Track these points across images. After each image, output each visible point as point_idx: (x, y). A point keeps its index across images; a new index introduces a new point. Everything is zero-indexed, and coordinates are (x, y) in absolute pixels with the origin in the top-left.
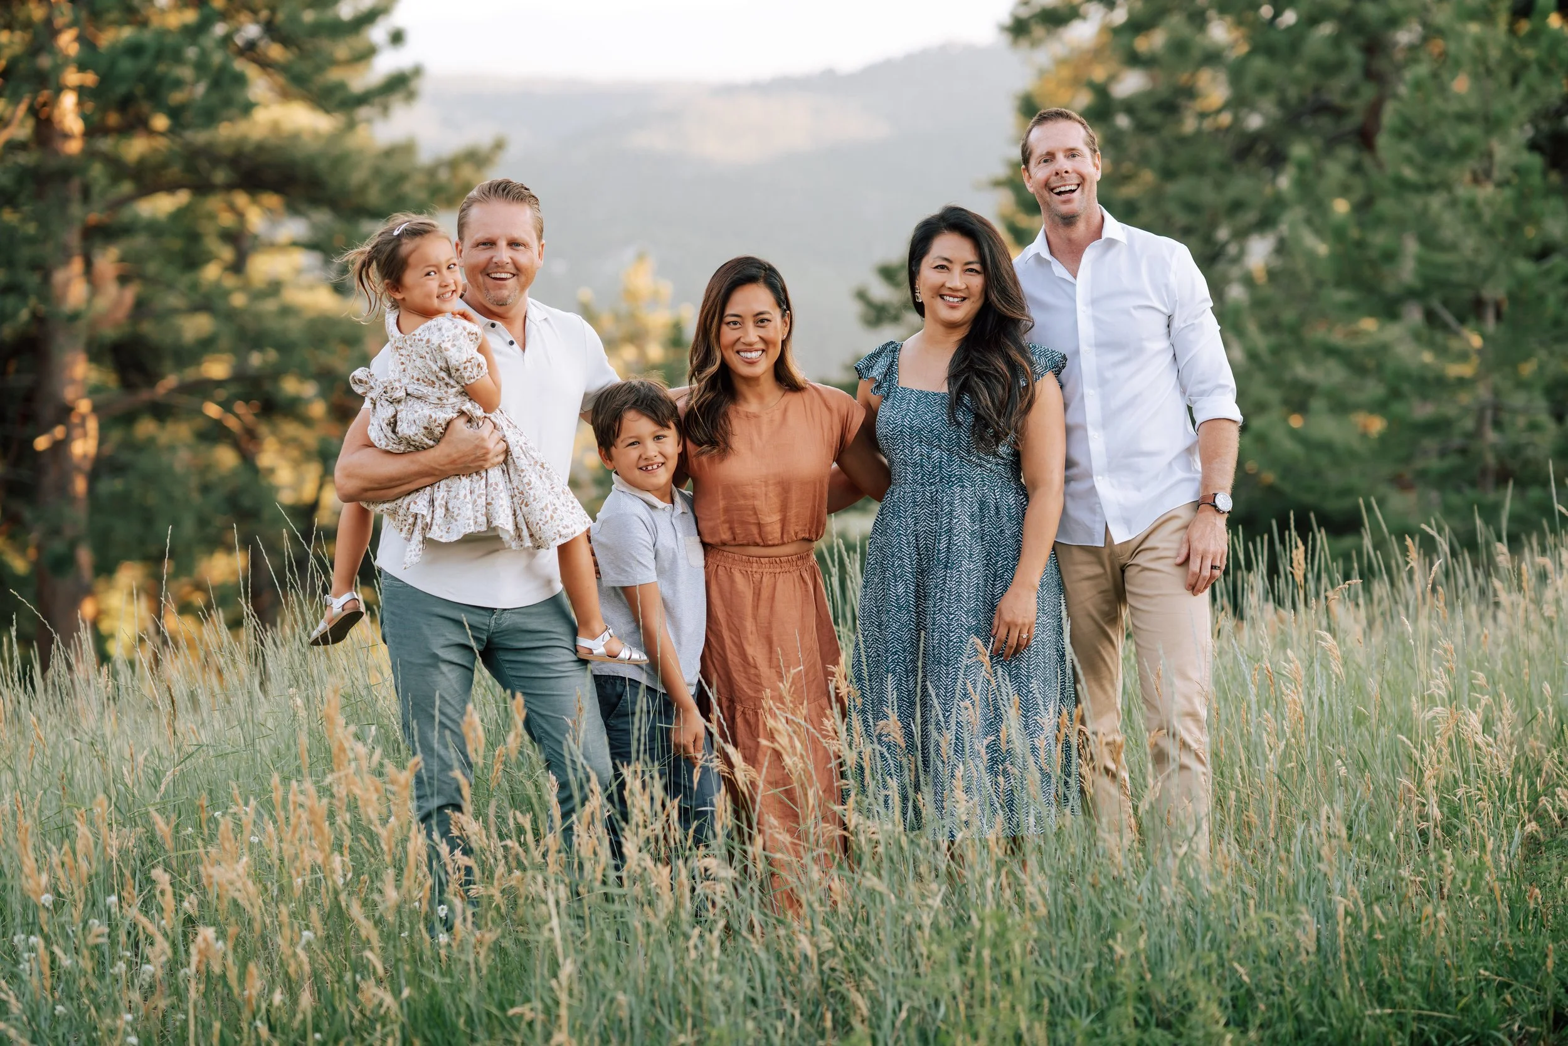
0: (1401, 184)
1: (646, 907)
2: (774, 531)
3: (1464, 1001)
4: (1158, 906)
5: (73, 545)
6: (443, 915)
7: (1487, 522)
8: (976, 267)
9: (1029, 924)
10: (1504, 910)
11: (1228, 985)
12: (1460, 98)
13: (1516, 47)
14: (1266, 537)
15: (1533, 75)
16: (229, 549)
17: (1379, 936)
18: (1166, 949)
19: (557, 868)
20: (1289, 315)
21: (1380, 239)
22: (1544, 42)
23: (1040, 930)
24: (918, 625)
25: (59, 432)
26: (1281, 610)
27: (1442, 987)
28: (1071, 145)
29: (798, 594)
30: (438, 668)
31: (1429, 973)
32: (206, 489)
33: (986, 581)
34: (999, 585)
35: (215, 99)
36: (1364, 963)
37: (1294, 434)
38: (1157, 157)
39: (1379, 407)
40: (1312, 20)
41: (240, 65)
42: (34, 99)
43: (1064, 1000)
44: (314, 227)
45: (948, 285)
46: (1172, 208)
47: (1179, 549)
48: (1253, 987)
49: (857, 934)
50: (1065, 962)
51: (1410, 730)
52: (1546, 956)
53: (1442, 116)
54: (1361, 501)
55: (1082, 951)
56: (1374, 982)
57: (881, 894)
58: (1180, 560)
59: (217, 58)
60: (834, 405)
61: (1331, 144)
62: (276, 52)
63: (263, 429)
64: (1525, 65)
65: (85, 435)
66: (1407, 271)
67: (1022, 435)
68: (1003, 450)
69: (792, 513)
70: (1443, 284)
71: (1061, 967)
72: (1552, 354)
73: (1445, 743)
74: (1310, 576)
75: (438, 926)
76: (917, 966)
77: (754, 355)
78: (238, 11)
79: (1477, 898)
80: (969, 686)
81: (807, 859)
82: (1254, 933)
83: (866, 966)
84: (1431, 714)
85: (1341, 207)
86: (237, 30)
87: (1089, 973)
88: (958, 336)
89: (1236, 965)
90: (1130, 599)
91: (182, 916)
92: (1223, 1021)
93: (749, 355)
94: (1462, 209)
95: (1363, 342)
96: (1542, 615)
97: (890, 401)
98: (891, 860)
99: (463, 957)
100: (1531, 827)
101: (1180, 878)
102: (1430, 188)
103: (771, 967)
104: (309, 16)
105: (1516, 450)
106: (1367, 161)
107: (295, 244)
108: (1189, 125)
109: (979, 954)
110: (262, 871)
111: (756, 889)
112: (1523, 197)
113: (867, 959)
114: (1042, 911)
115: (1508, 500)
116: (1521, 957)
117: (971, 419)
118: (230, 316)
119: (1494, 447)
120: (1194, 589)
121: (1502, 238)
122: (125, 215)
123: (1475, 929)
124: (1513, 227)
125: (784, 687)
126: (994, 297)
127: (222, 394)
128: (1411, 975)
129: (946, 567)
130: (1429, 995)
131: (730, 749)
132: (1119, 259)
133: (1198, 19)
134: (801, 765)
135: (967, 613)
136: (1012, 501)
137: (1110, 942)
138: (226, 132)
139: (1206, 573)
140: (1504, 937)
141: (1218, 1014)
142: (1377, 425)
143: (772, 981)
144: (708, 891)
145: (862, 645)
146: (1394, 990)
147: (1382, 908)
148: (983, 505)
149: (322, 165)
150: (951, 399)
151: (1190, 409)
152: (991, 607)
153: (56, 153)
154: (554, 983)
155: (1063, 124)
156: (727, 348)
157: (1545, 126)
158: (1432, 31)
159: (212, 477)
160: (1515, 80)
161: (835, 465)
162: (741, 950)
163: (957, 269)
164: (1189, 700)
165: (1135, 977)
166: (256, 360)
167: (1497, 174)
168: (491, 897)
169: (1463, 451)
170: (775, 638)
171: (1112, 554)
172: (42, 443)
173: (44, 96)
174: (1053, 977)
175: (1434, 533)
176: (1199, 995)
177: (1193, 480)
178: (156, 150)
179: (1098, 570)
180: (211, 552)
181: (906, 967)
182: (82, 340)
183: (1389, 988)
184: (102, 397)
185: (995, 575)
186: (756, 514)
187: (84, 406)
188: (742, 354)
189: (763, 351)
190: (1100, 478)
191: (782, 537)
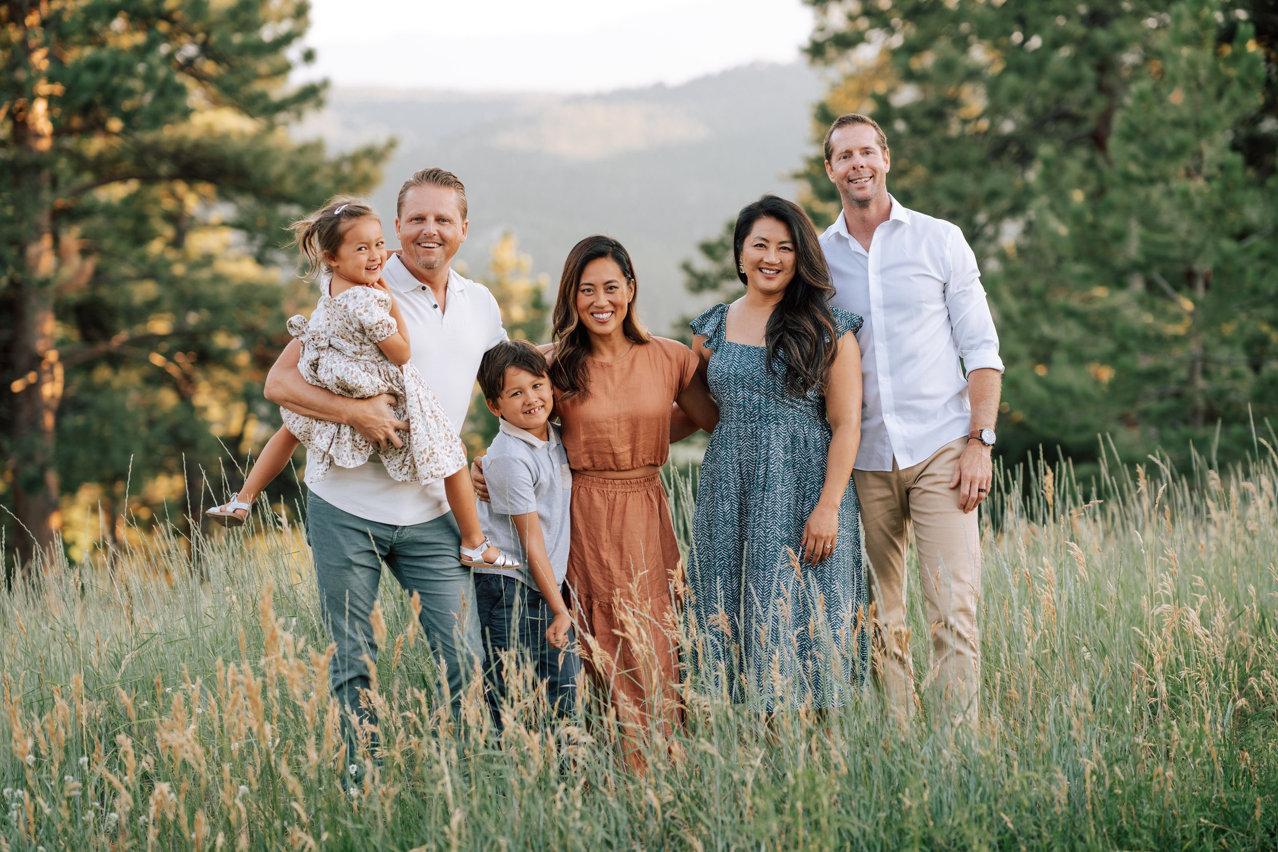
0: (1128, 178)
1: (520, 767)
2: (625, 458)
3: (1188, 844)
4: (937, 766)
5: (43, 469)
6: (353, 772)
7: (1200, 453)
8: (788, 245)
9: (834, 781)
10: (1219, 768)
11: (996, 831)
12: (1175, 107)
13: (1221, 66)
14: (1022, 465)
15: (1235, 90)
16: (170, 473)
17: (1118, 791)
18: (945, 801)
19: (446, 734)
20: (1036, 284)
21: (1110, 222)
22: (1244, 63)
23: (842, 786)
24: (741, 536)
25: (32, 377)
26: (1034, 525)
27: (1169, 832)
28: (866, 145)
29: (645, 509)
30: (351, 570)
31: (1159, 821)
32: (152, 424)
33: (797, 501)
34: (807, 504)
35: (160, 105)
36: (1106, 813)
37: (1040, 381)
38: (929, 155)
39: (1110, 359)
40: (1054, 44)
41: (181, 78)
42: (12, 105)
43: (862, 843)
44: (241, 210)
45: (765, 260)
46: (940, 196)
47: (952, 475)
48: (1016, 832)
49: (692, 789)
50: (862, 812)
51: (1141, 622)
52: (1255, 807)
53: (1161, 122)
54: (1099, 436)
55: (877, 803)
56: (1115, 829)
57: (712, 756)
58: (952, 485)
59: (162, 72)
60: (673, 355)
61: (1069, 145)
62: (209, 67)
63: (198, 375)
64: (1228, 81)
65: (53, 379)
66: (1133, 249)
67: (826, 383)
68: (809, 394)
69: (640, 444)
70: (1161, 259)
71: (859, 816)
72: (1250, 316)
73: (1169, 633)
74: (1057, 497)
75: (349, 782)
76: (741, 815)
77: (605, 316)
78: (179, 34)
79: (1198, 760)
80: (783, 587)
81: (652, 727)
82: (1018, 788)
83: (701, 815)
84: (1159, 610)
85: (1078, 197)
86: (179, 49)
87: (882, 822)
88: (773, 302)
89: (1003, 815)
90: (912, 514)
91: (140, 773)
93: (601, 316)
94: (1178, 199)
95: (1097, 306)
96: (1246, 530)
97: (719, 353)
98: (720, 728)
99: (372, 807)
100: (1242, 702)
101: (956, 744)
102: (1151, 181)
103: (623, 816)
104: (237, 39)
105: (1221, 395)
106: (1100, 161)
107: (224, 224)
108: (954, 129)
109: (793, 806)
110: (205, 736)
111: (611, 752)
112: (1227, 189)
113: (700, 809)
114: (844, 770)
115: (1217, 435)
116: (1233, 808)
117: (784, 369)
118: (172, 282)
119: (1203, 392)
120: (964, 508)
121: (1210, 222)
122: (86, 200)
123: (1196, 786)
124: (1219, 213)
125: (633, 587)
126: (803, 270)
127: (165, 346)
128: (1144, 823)
129: (764, 489)
130: (1159, 839)
131: (589, 638)
132: (904, 237)
133: (962, 44)
134: (646, 651)
135: (780, 527)
136: (817, 436)
137: (900, 795)
138: (169, 133)
139: (975, 495)
140: (1220, 792)
142: (1106, 374)
143: (624, 827)
144: (572, 754)
145: (695, 553)
146: (1131, 835)
147: (1120, 768)
148: (794, 438)
149: (248, 160)
150: (769, 352)
151: (961, 360)
152: (801, 522)
153: (30, 150)
154: (446, 829)
155: (859, 128)
156: (583, 311)
157: (1243, 131)
158: (1151, 54)
159: (157, 414)
160: (1220, 95)
161: (675, 404)
162: (598, 801)
163: (773, 247)
164: (962, 598)
165: (920, 824)
166: (193, 318)
167: (1206, 170)
168: (393, 757)
169: (1178, 395)
170: (625, 546)
171: (899, 480)
172: (17, 386)
173: (21, 102)
174: (853, 824)
175: (1158, 462)
176: (972, 839)
177: (964, 418)
178: (111, 147)
179: (887, 493)
180: (155, 475)
181: (733, 817)
182: (51, 301)
183: (1126, 833)
184: (66, 348)
185: (804, 496)
186: (610, 445)
187: (52, 356)
188: (596, 315)
189: (613, 312)
190: (888, 415)
191: (632, 464)
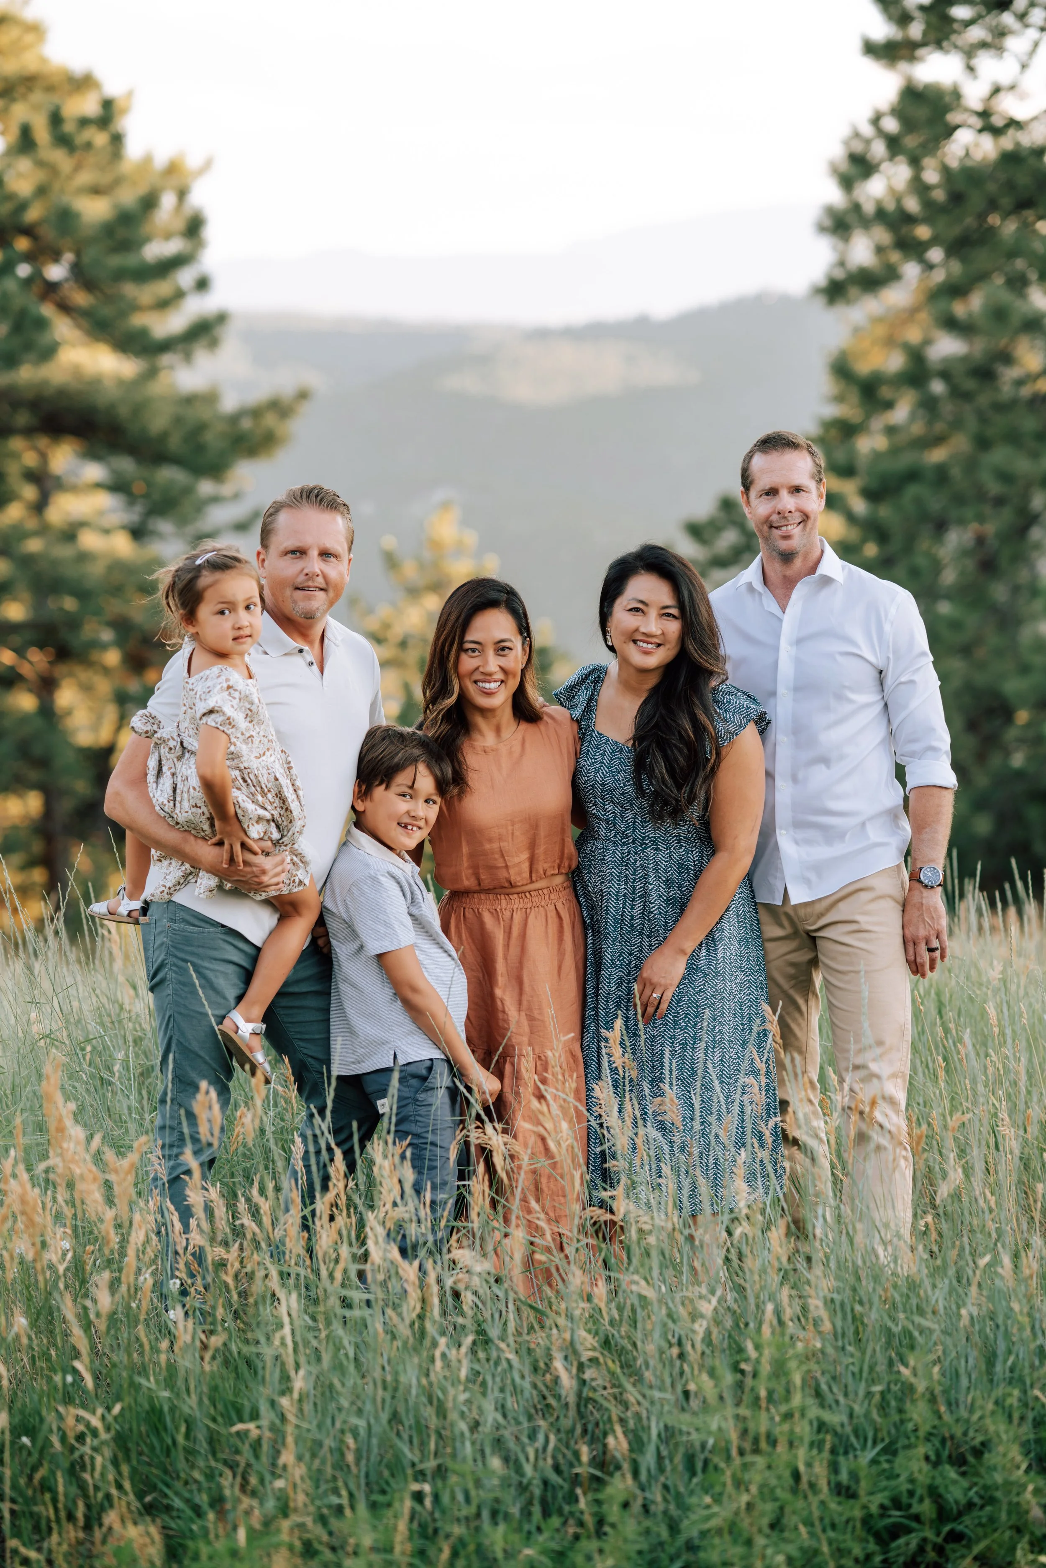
8: (674, 611)
18: (962, 1372)
28: (796, 481)
35: (16, 341)
41: (43, 309)
44: (114, 472)
45: (643, 630)
50: (850, 1382)
55: (870, 1371)
59: (19, 301)
63: (61, 674)
69: (540, 851)
71: (845, 1387)
77: (493, 686)
78: (42, 253)
86: (41, 272)
87: (877, 1398)
92: (1024, 1466)
93: (487, 685)
107: (98, 486)
108: (1006, 390)
118: (26, 561)
126: (691, 647)
127: (17, 639)
132: (833, 598)
133: (1019, 284)
138: (28, 375)
141: (1019, 1458)
149: (124, 411)
155: (789, 457)
156: (465, 677)
163: (653, 613)
166: (52, 605)
186: (502, 856)
188: (480, 684)
189: (502, 681)
190: (783, 832)
191: (531, 877)
